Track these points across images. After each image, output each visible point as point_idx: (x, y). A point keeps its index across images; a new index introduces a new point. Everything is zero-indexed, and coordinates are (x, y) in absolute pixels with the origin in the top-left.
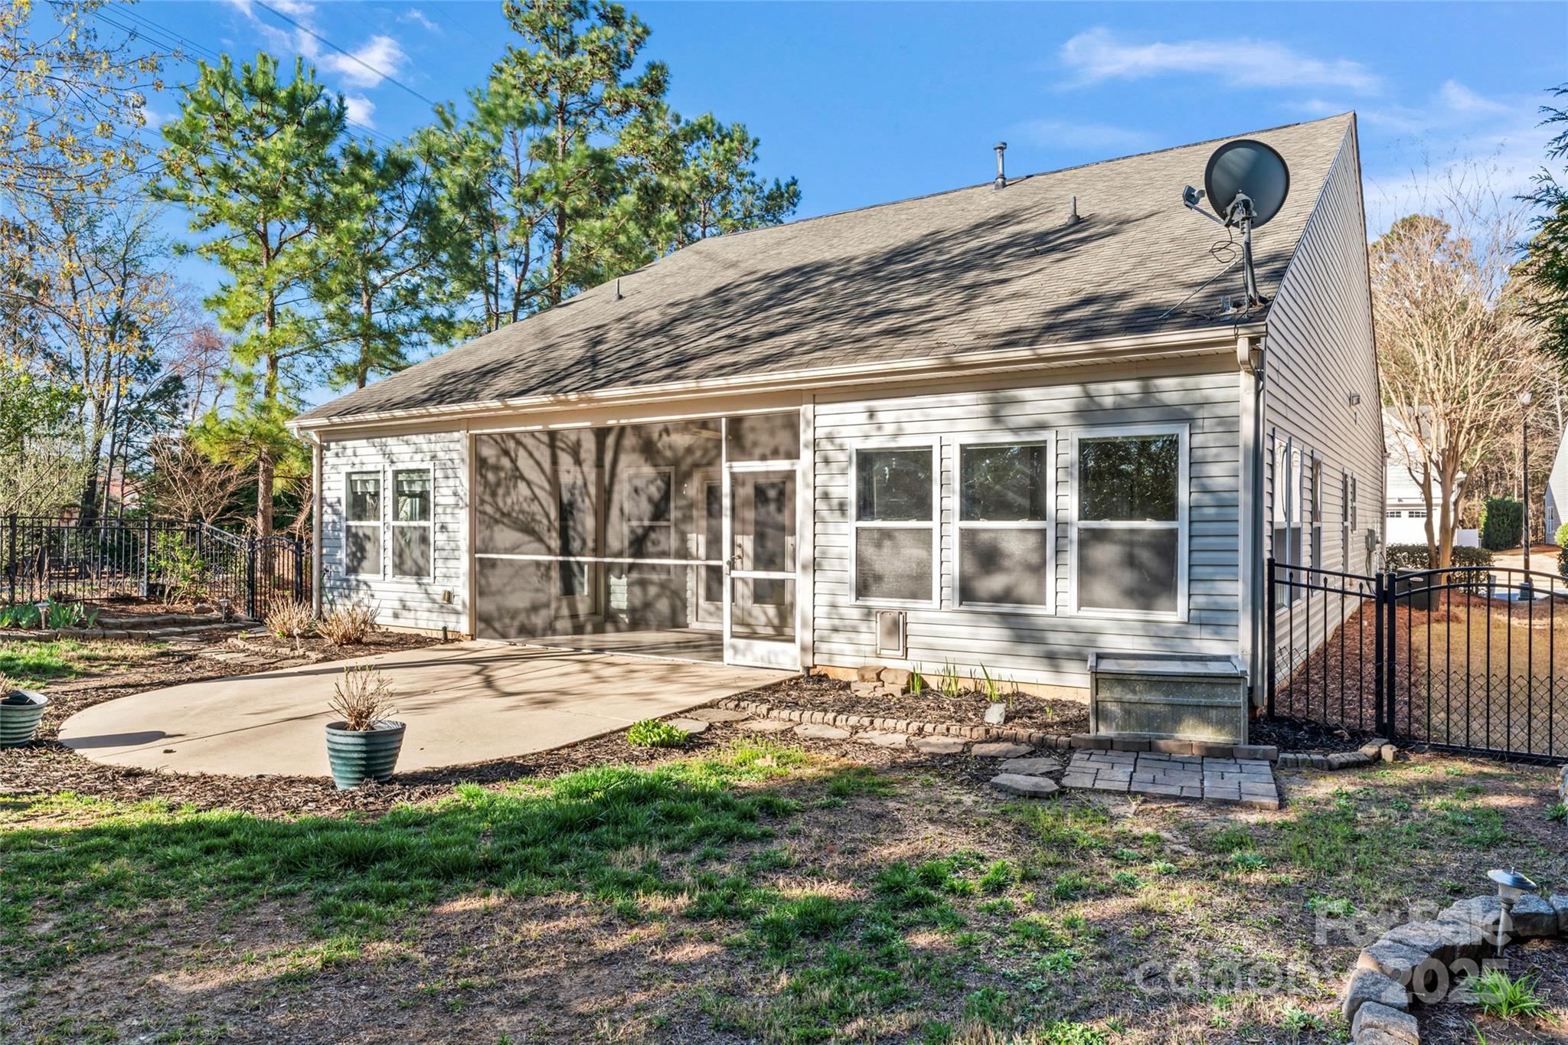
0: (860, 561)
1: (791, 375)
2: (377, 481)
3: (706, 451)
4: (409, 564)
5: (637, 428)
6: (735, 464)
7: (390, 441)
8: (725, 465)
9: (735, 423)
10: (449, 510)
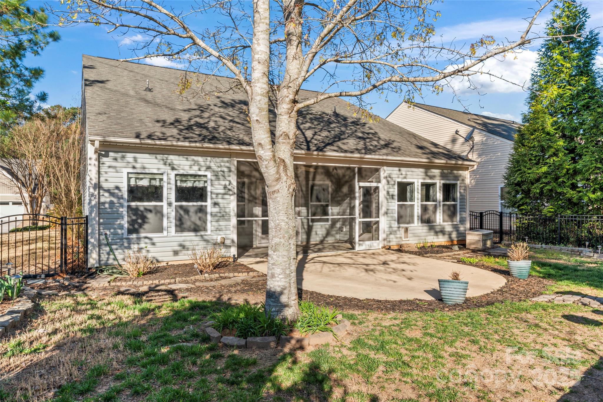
0: (398, 213)
1: (377, 157)
2: (161, 180)
3: (350, 177)
4: (188, 224)
5: (323, 167)
6: (360, 183)
7: (171, 157)
8: (357, 183)
9: (360, 169)
10: (220, 196)
